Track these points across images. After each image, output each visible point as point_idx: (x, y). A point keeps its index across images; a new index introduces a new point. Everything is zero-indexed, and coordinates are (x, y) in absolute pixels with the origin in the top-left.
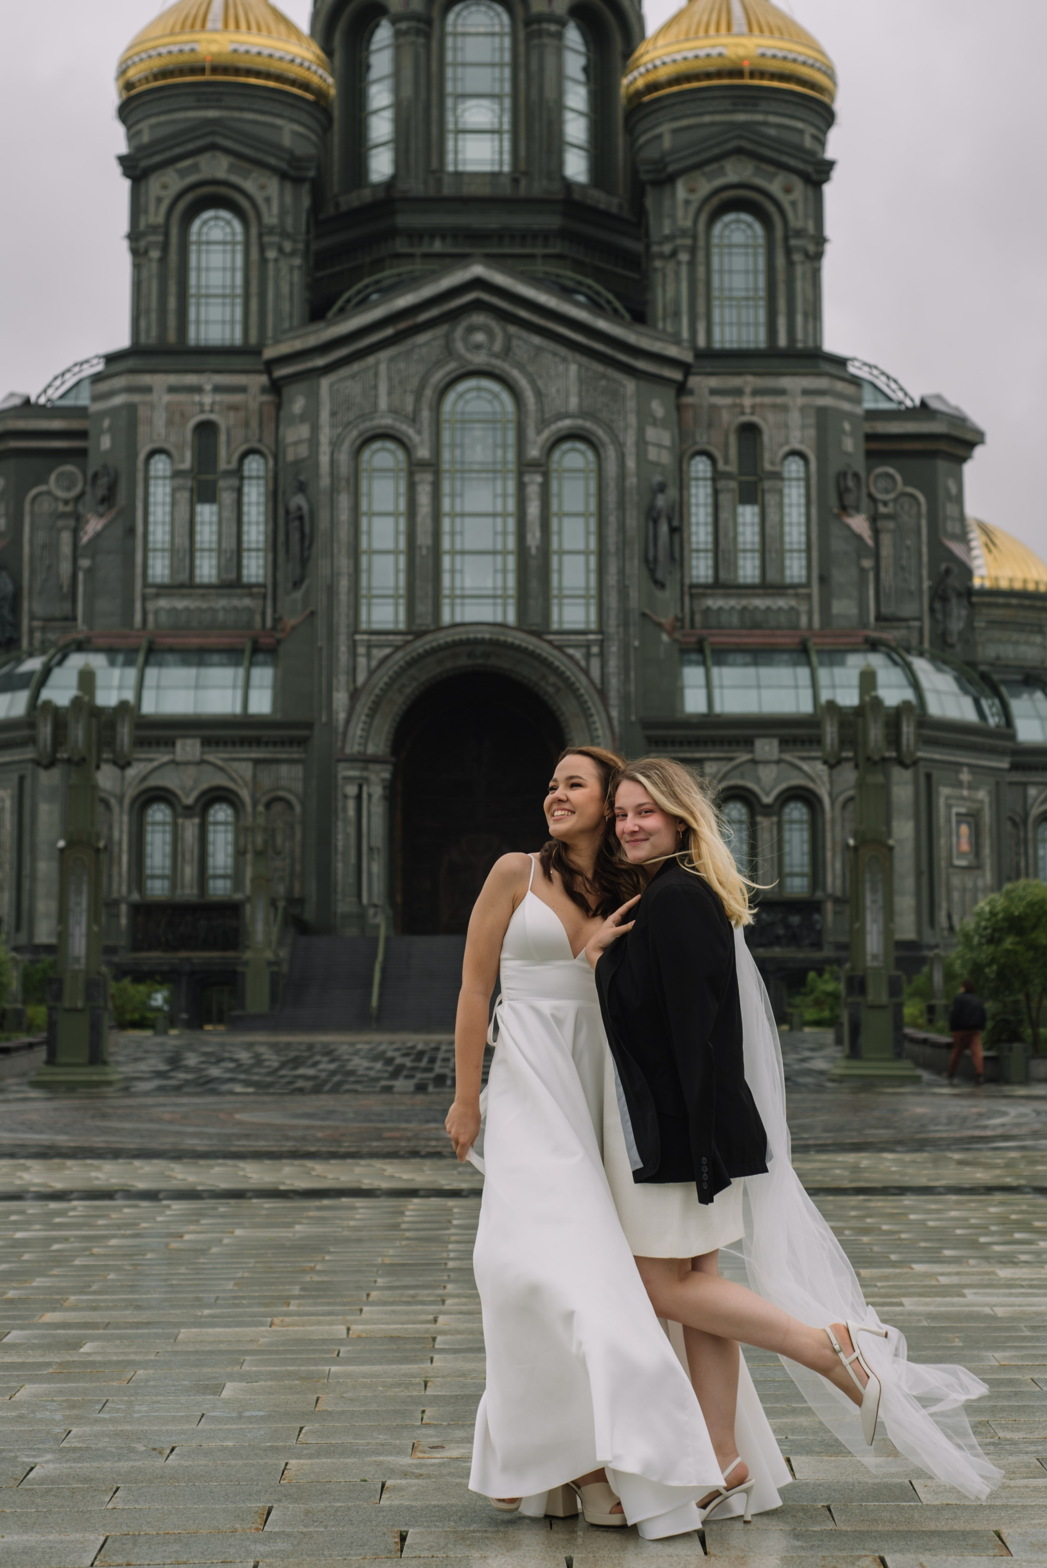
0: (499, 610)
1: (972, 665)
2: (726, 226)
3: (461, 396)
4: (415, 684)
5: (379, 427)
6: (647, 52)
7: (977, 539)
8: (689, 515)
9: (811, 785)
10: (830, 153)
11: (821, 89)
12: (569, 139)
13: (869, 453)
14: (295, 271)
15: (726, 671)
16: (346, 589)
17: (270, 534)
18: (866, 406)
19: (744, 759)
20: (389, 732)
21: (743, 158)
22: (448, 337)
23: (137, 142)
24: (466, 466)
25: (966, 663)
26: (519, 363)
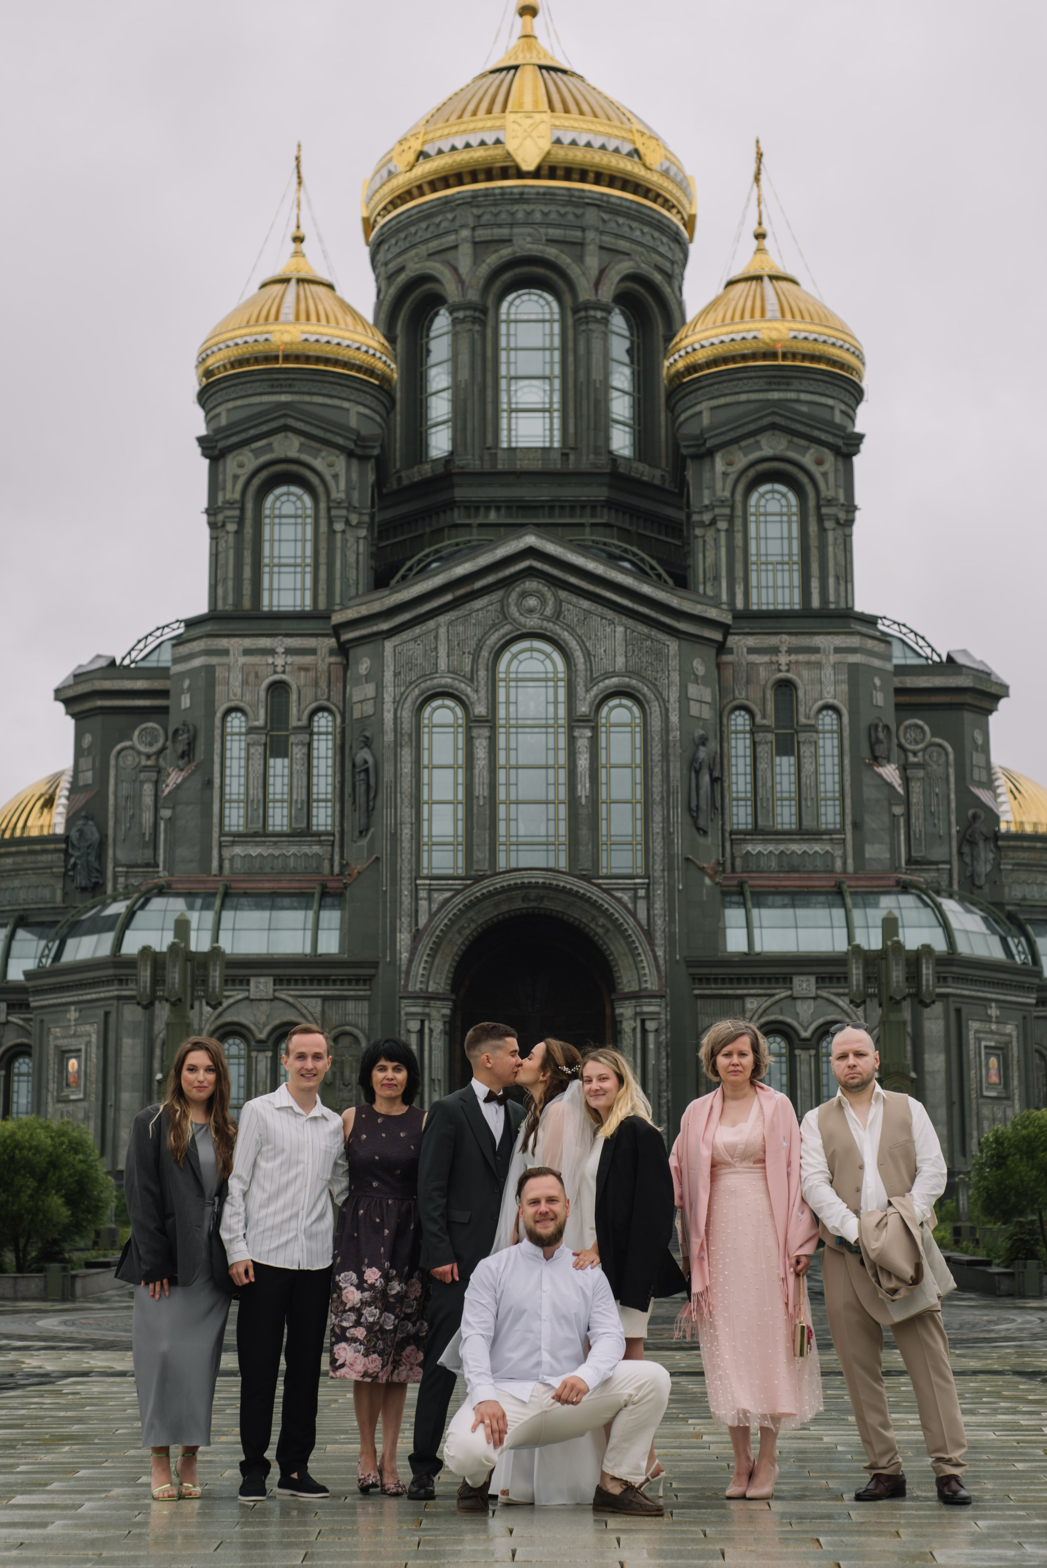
0: (552, 855)
1: (999, 905)
2: (762, 496)
3: (515, 656)
4: (473, 926)
5: (440, 686)
6: (686, 336)
7: (1003, 786)
8: (730, 765)
10: (859, 427)
11: (850, 368)
12: (615, 416)
13: (898, 707)
14: (361, 542)
15: (765, 912)
16: (408, 837)
17: (338, 786)
18: (896, 661)
19: (783, 995)
20: (449, 971)
21: (777, 433)
22: (503, 602)
23: (214, 425)
24: (520, 722)
25: (993, 904)
26: (569, 626)
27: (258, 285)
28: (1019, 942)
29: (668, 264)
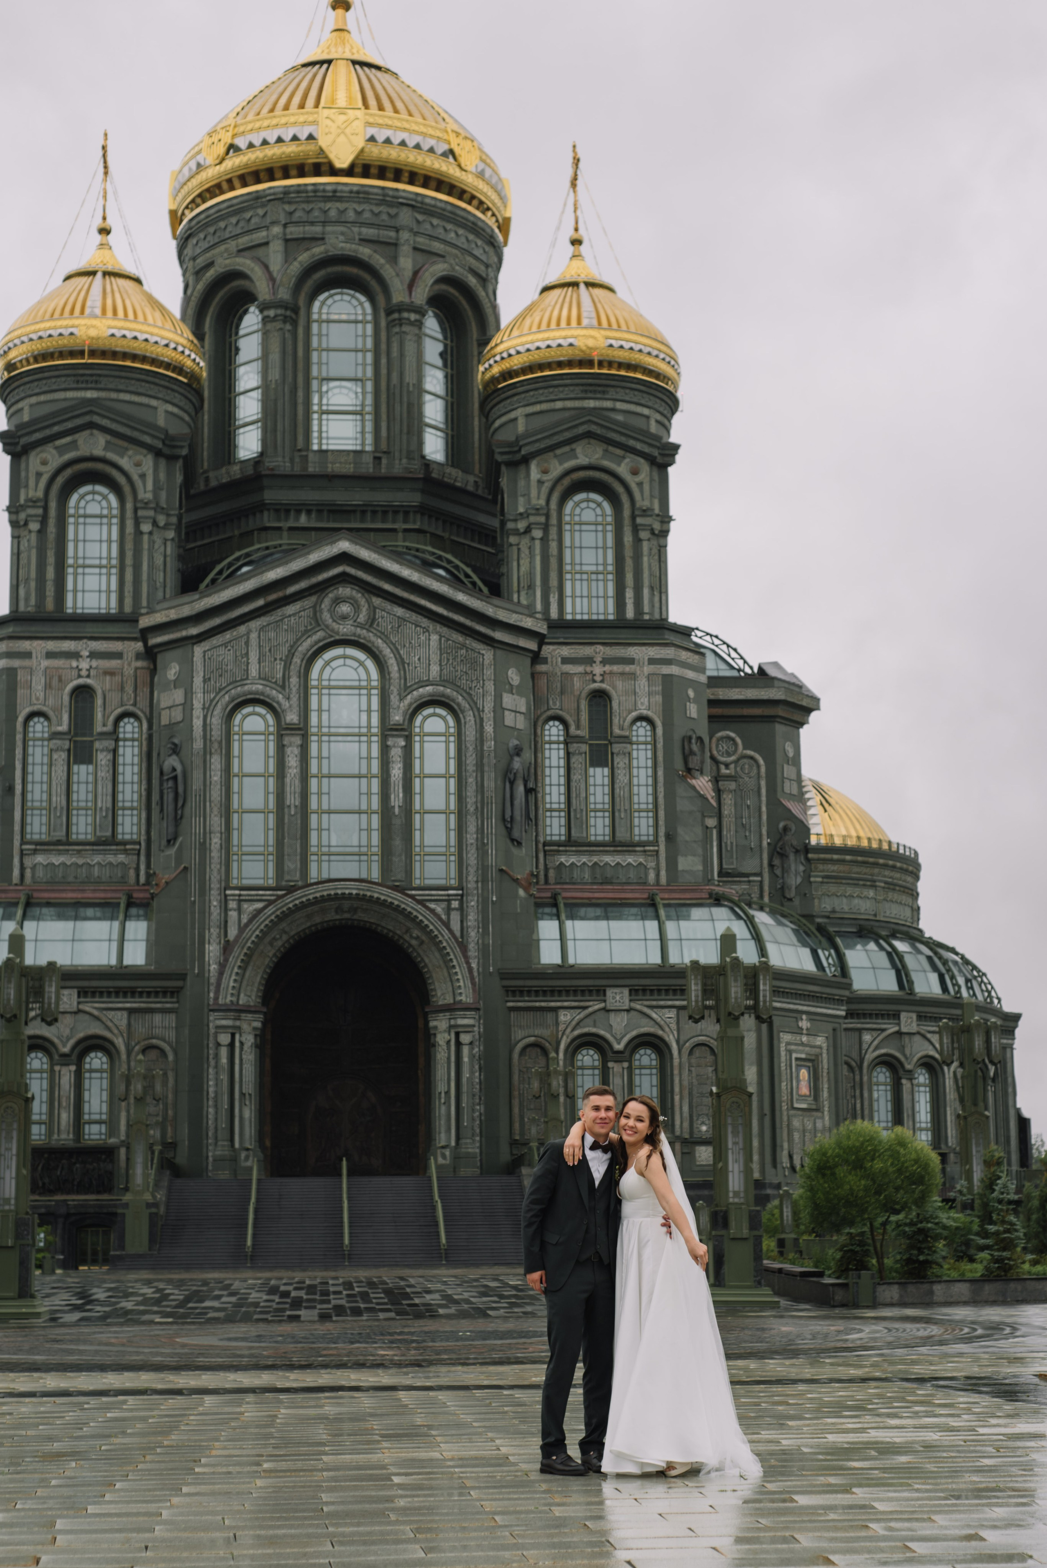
0: (364, 865)
1: (810, 917)
2: (577, 504)
3: (327, 663)
4: (285, 938)
5: (251, 693)
6: (502, 342)
7: (813, 798)
8: (544, 776)
9: (660, 1033)
10: (673, 439)
11: (665, 378)
12: (427, 420)
13: (712, 718)
14: (169, 544)
15: (578, 924)
16: (218, 846)
17: (144, 793)
18: (709, 673)
19: (596, 1007)
20: (260, 983)
21: (592, 441)
22: (316, 610)
23: (16, 420)
24: (333, 730)
25: (804, 916)
26: (383, 633)
27: (63, 278)
28: (830, 955)
29: (483, 268)
